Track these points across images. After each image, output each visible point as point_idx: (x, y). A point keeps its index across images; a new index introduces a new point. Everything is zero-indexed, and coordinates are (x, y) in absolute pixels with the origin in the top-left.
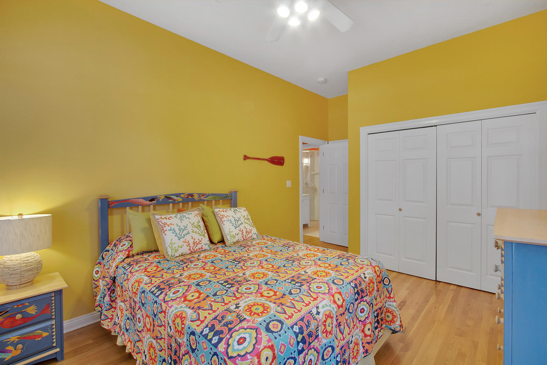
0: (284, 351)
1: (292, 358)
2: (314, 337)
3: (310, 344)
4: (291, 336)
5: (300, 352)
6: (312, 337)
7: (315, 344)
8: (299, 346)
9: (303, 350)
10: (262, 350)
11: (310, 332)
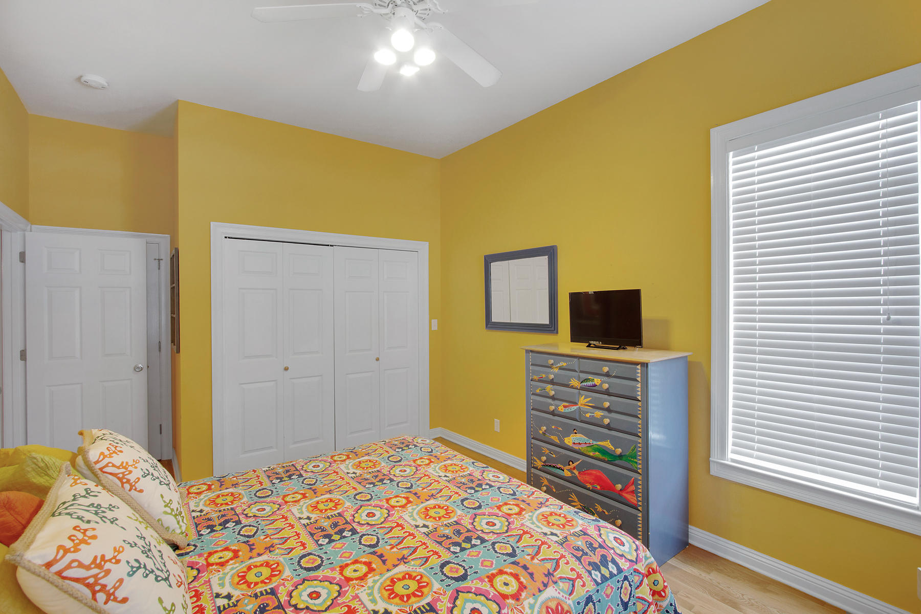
0: (489, 561)
1: (494, 548)
2: (458, 527)
3: (468, 531)
4: (468, 555)
5: (483, 541)
6: (460, 530)
7: (466, 522)
8: (476, 544)
9: (478, 538)
10: (497, 591)
11: (454, 534)
